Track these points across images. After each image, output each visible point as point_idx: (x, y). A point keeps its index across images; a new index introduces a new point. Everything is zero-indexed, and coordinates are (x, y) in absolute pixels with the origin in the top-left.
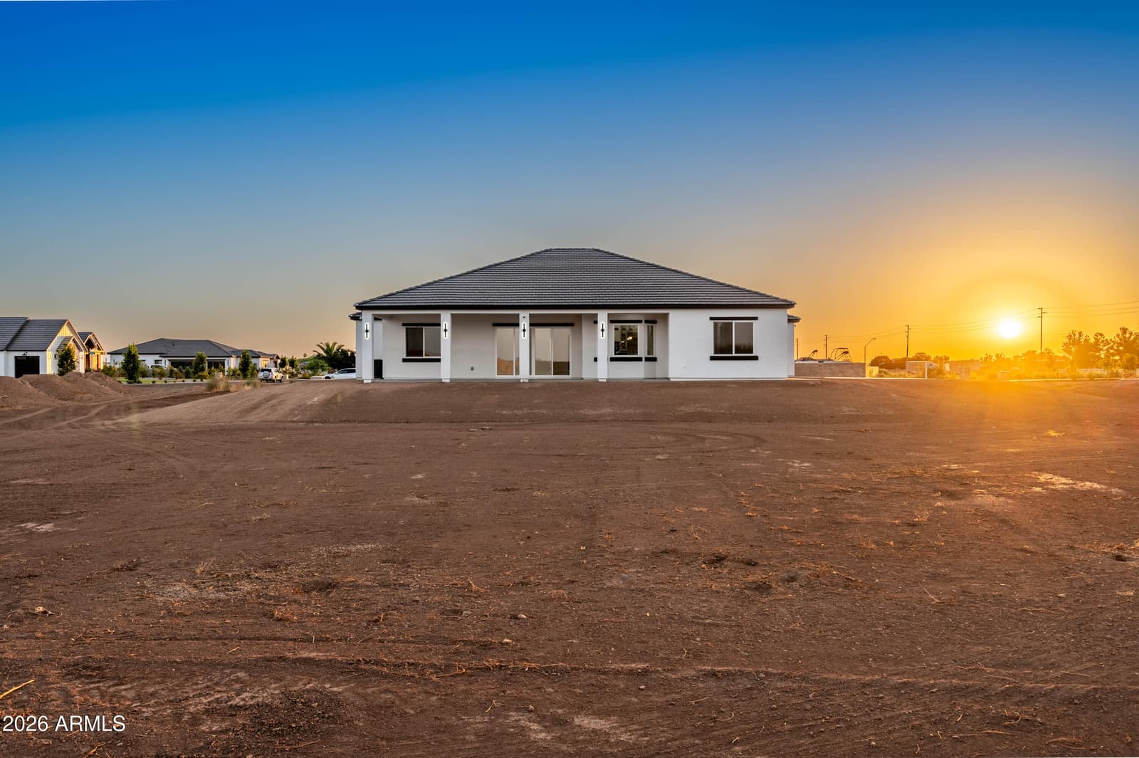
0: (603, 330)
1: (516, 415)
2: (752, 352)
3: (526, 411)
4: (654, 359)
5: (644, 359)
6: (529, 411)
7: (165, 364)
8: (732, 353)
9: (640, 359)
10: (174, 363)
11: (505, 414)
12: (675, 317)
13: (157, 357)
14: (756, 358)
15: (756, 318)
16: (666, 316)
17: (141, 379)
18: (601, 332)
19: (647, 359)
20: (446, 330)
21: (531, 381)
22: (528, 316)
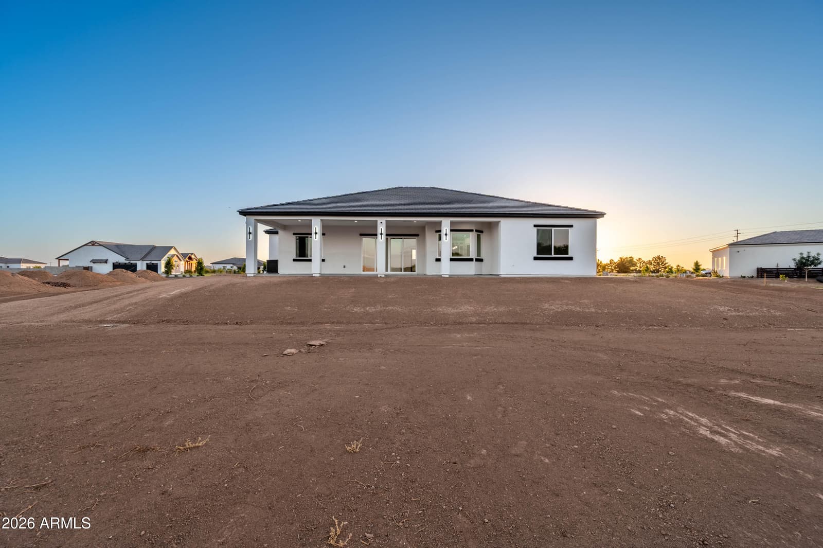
0: (446, 235)
1: (368, 314)
2: (567, 253)
3: (379, 308)
4: (481, 260)
5: (474, 260)
6: (383, 308)
7: (235, 268)
8: (551, 254)
9: (471, 260)
10: (238, 268)
11: (356, 312)
12: (505, 223)
13: (232, 265)
14: (571, 259)
15: (571, 226)
16: (498, 223)
17: (205, 274)
18: (445, 236)
19: (477, 260)
20: (316, 233)
21: (387, 276)
22: (384, 222)
